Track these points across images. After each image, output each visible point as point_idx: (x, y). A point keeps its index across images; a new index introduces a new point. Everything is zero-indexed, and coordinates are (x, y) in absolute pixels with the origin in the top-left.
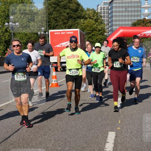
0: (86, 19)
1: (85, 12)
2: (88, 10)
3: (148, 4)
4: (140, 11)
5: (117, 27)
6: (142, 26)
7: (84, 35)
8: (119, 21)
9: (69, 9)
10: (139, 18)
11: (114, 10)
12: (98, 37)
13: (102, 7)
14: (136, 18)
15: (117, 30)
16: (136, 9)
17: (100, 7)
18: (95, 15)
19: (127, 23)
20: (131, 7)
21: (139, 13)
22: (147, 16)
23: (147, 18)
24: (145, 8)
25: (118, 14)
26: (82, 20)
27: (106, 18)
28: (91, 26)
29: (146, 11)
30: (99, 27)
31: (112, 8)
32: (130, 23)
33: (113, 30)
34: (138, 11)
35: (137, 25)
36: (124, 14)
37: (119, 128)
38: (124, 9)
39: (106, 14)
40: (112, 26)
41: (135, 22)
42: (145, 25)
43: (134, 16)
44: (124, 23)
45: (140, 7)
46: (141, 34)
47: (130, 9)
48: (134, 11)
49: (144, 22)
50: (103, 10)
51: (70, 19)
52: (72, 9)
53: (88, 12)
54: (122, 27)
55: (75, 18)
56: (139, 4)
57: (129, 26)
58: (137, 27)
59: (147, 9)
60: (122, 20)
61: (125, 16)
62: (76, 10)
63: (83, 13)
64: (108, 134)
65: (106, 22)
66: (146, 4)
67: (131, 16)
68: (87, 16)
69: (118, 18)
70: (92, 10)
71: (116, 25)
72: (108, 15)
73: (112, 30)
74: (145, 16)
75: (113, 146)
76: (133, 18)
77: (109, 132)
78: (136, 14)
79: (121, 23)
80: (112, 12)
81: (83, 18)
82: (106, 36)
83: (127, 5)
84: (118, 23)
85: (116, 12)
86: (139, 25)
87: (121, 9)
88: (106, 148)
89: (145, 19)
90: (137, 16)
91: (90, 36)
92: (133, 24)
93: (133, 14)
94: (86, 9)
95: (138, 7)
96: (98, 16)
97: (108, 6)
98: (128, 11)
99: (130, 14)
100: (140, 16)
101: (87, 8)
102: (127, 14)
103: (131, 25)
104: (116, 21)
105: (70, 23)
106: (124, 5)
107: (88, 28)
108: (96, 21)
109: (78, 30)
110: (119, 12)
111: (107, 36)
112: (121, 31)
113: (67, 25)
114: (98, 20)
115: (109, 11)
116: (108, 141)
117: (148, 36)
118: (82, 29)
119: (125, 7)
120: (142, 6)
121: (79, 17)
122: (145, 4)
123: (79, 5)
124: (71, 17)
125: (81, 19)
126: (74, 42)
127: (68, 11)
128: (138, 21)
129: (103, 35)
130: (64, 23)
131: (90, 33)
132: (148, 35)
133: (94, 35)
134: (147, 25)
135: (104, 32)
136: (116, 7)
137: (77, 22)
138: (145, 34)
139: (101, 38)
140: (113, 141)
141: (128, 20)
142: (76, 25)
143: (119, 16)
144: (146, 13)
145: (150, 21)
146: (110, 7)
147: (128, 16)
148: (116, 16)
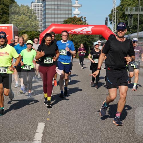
0: (20, 15)
2: (22, 6)
3: (78, 4)
4: (71, 10)
5: (50, 24)
6: (73, 24)
8: (52, 18)
9: (3, 4)
10: (70, 16)
11: (47, 7)
12: (31, 33)
13: (35, 4)
14: (67, 16)
15: (50, 27)
16: (67, 8)
17: (34, 4)
18: (29, 11)
19: (59, 20)
20: (63, 5)
21: (70, 12)
22: (78, 15)
23: (77, 16)
24: (76, 7)
25: (50, 12)
27: (39, 15)
28: (25, 22)
29: (77, 10)
30: (33, 24)
31: (45, 5)
32: (62, 20)
33: (46, 26)
34: (69, 10)
35: (69, 23)
36: (56, 12)
37: (48, 119)
38: (56, 7)
39: (39, 11)
40: (45, 22)
41: (66, 20)
42: (76, 23)
44: (56, 20)
45: (71, 6)
46: (72, 31)
47: (62, 8)
48: (66, 10)
49: (74, 20)
50: (36, 7)
51: (4, 14)
53: (22, 9)
54: (54, 24)
55: (9, 14)
57: (61, 24)
58: (68, 24)
59: (78, 8)
60: (54, 18)
61: (57, 14)
62: (11, 6)
63: (18, 9)
64: (37, 125)
65: (39, 19)
66: (77, 3)
67: (63, 14)
68: (21, 12)
70: (26, 7)
71: (49, 22)
72: (42, 12)
74: (76, 15)
75: (42, 135)
76: (64, 16)
77: (39, 123)
78: (67, 12)
79: (53, 20)
80: (45, 10)
81: (17, 14)
82: (39, 32)
83: (59, 3)
84: (50, 20)
85: (49, 9)
86: (70, 22)
87: (53, 7)
88: (35, 138)
89: (75, 17)
90: (69, 14)
92: (64, 22)
93: (64, 12)
95: (69, 6)
96: (31, 13)
97: (41, 3)
98: (60, 10)
99: (62, 12)
100: (71, 14)
102: (59, 12)
103: (62, 23)
104: (49, 18)
105: (4, 18)
106: (56, 3)
107: (22, 24)
108: (30, 17)
110: (52, 9)
111: (41, 32)
112: (53, 28)
114: (32, 17)
115: (42, 8)
116: (37, 131)
117: (78, 34)
119: (58, 5)
120: (73, 5)
122: (75, 4)
123: (13, 1)
125: (15, 15)
126: (2, 38)
127: (2, 6)
128: (69, 19)
132: (78, 32)
134: (77, 23)
135: (38, 28)
136: (49, 5)
138: (75, 31)
139: (34, 33)
140: (42, 132)
141: (60, 18)
143: (52, 13)
144: (76, 12)
145: (80, 20)
146: (43, 5)
147: (60, 14)
148: (49, 14)
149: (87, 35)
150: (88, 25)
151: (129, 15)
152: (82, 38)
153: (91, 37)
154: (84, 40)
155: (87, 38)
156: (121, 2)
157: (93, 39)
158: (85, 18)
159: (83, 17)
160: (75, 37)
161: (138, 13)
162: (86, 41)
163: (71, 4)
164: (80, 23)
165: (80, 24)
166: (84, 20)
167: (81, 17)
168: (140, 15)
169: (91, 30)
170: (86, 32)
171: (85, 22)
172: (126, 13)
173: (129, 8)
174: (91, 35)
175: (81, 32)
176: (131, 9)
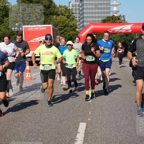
0: (58, 15)
1: (58, 8)
2: (60, 6)
3: (116, 2)
4: (109, 9)
5: (88, 24)
6: (112, 23)
7: (56, 30)
8: (90, 17)
10: (108, 15)
11: (85, 7)
12: (70, 33)
13: (73, 4)
14: (106, 15)
15: (88, 26)
16: (105, 6)
17: (72, 4)
18: (67, 11)
19: (97, 19)
20: (101, 4)
21: (108, 11)
22: (116, 13)
23: (116, 15)
25: (88, 11)
26: (55, 17)
27: (77, 15)
28: (64, 22)
29: (115, 9)
30: (71, 24)
31: (83, 5)
32: (100, 19)
34: (107, 8)
35: (107, 22)
36: (94, 11)
37: (89, 119)
38: (94, 7)
39: (77, 11)
40: (83, 22)
41: (105, 18)
42: (114, 21)
43: (104, 13)
44: (94, 19)
45: (109, 4)
47: (100, 6)
48: (104, 8)
49: (113, 19)
50: (74, 7)
52: (45, 6)
53: (60, 9)
55: (47, 15)
58: (106, 23)
59: (116, 7)
60: (93, 17)
61: (96, 13)
62: (49, 7)
63: (56, 10)
64: (79, 125)
65: (77, 18)
67: (101, 13)
68: (59, 13)
69: (88, 15)
70: (64, 7)
71: (87, 21)
72: (80, 12)
73: (83, 26)
74: (114, 13)
76: (103, 15)
78: (105, 11)
79: (91, 19)
80: (83, 9)
81: (55, 14)
82: (78, 32)
83: (97, 2)
84: (88, 19)
85: (87, 9)
86: (108, 21)
87: (91, 7)
88: (77, 138)
89: (114, 15)
90: (107, 13)
91: (62, 31)
92: (103, 21)
93: (103, 11)
94: (58, 6)
95: (107, 4)
96: (70, 13)
97: (79, 3)
98: (98, 9)
99: (100, 11)
100: (109, 13)
101: (60, 5)
102: (97, 11)
103: (101, 22)
104: (87, 17)
106: (94, 2)
107: (61, 24)
108: (68, 17)
109: (51, 25)
110: (90, 9)
112: (92, 27)
114: (70, 17)
115: (80, 8)
116: (79, 131)
118: (55, 25)
119: (96, 4)
120: (111, 4)
121: (52, 14)
122: (114, 2)
125: (53, 15)
126: (48, 39)
128: (107, 17)
129: (75, 31)
131: (62, 29)
132: (117, 31)
133: (66, 31)
134: (115, 21)
135: (76, 28)
136: (87, 4)
137: (49, 18)
138: (114, 30)
139: (73, 33)
140: (84, 132)
141: (98, 17)
142: (49, 21)
143: (90, 13)
144: (115, 10)
145: (118, 18)
146: (81, 5)
147: (98, 13)
148: (87, 13)
149: (126, 34)
150: (127, 24)
152: (121, 37)
153: (130, 36)
154: (123, 38)
155: (126, 37)
157: (133, 37)
158: (124, 16)
159: (122, 16)
160: (114, 35)
162: (126, 40)
163: (109, 3)
164: (119, 21)
165: (119, 23)
166: (123, 19)
167: (120, 16)
169: (131, 28)
170: (125, 31)
171: (124, 20)
174: (131, 33)
175: (120, 31)
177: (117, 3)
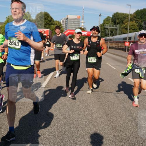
0: (55, 25)
1: (55, 22)
2: (56, 21)
4: (80, 24)
11: (68, 22)
16: (78, 23)
17: (62, 20)
18: (59, 23)
20: (76, 22)
21: (79, 25)
22: (83, 26)
23: (82, 27)
25: (70, 24)
26: (53, 25)
29: (82, 24)
31: (67, 21)
36: (72, 24)
38: (72, 22)
39: (64, 24)
43: (77, 26)
44: (72, 28)
45: (80, 22)
47: (75, 23)
48: (77, 24)
50: (63, 22)
52: (49, 20)
53: (56, 22)
54: (70, 30)
55: (50, 25)
56: (79, 21)
60: (71, 27)
61: (73, 25)
62: (51, 21)
63: (54, 22)
67: (76, 26)
68: (55, 24)
69: (70, 26)
70: (58, 21)
78: (78, 25)
80: (67, 23)
83: (74, 21)
84: (69, 28)
85: (69, 23)
87: (71, 22)
90: (78, 26)
93: (76, 25)
95: (79, 22)
98: (74, 23)
99: (75, 25)
100: (79, 26)
102: (74, 24)
105: (47, 26)
106: (73, 20)
110: (70, 23)
112: (69, 31)
113: (46, 27)
119: (73, 21)
120: (81, 22)
121: (52, 24)
123: (52, 18)
124: (48, 24)
127: (47, 21)
130: (45, 26)
136: (69, 21)
143: (70, 25)
144: (82, 25)
146: (66, 21)
147: (74, 25)
148: (69, 25)
151: (106, 28)
156: (104, 22)
158: (86, 28)
161: (110, 27)
166: (85, 29)
167: (84, 28)
168: (111, 28)
171: (86, 30)
172: (105, 27)
173: (106, 25)
176: (107, 25)
177: (83, 22)
